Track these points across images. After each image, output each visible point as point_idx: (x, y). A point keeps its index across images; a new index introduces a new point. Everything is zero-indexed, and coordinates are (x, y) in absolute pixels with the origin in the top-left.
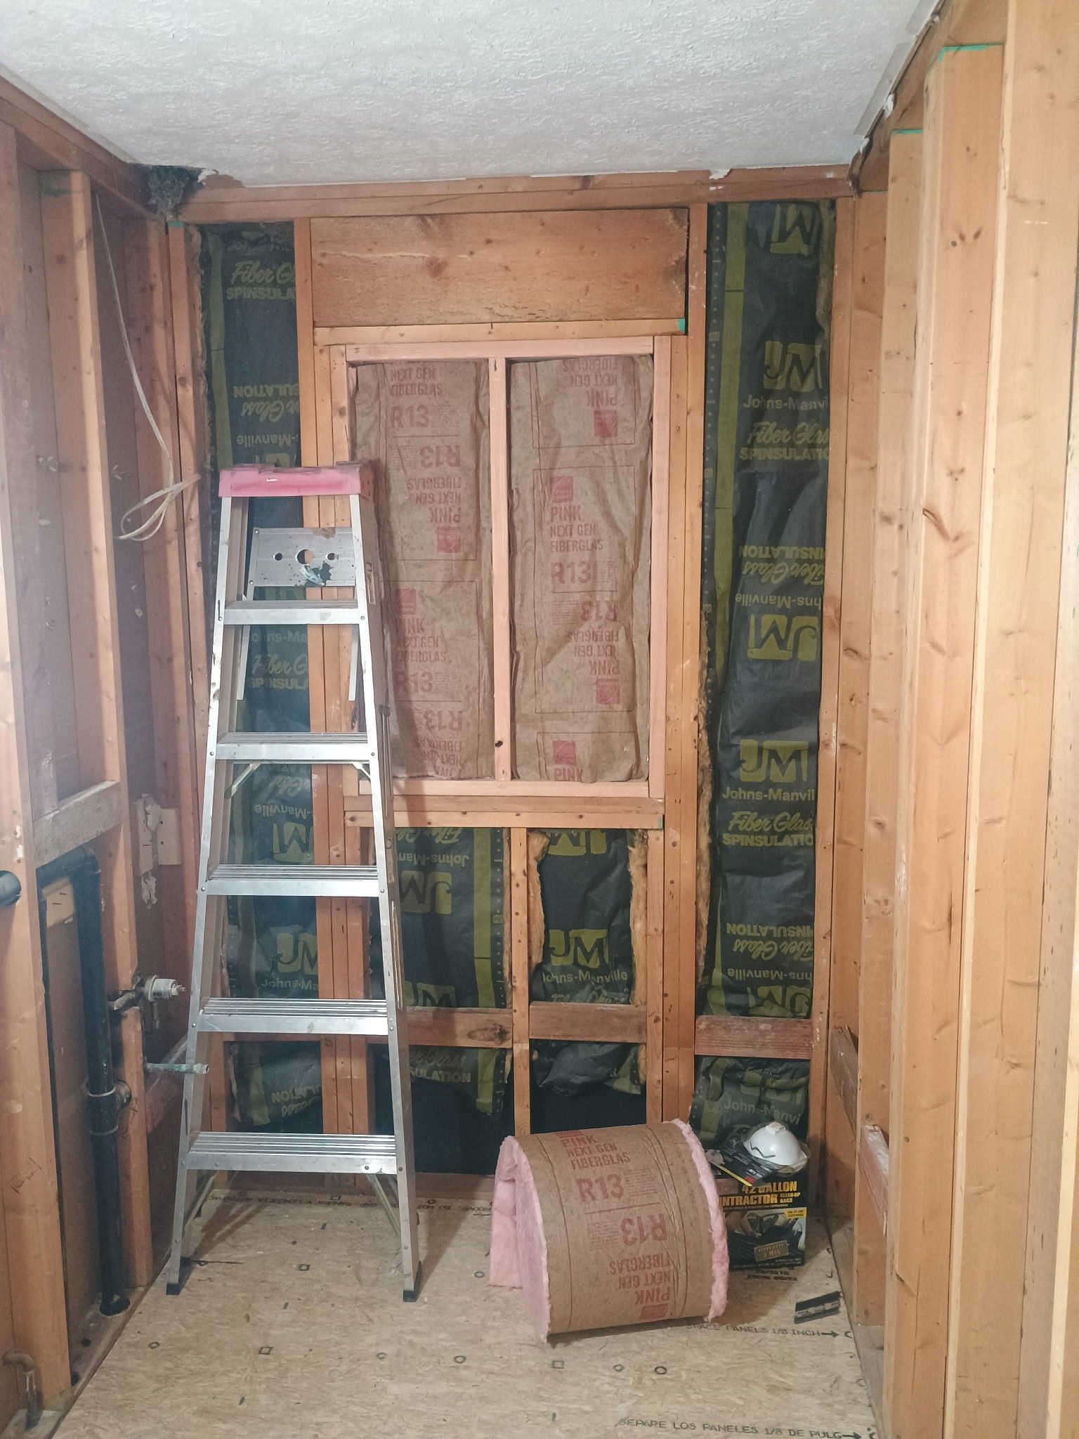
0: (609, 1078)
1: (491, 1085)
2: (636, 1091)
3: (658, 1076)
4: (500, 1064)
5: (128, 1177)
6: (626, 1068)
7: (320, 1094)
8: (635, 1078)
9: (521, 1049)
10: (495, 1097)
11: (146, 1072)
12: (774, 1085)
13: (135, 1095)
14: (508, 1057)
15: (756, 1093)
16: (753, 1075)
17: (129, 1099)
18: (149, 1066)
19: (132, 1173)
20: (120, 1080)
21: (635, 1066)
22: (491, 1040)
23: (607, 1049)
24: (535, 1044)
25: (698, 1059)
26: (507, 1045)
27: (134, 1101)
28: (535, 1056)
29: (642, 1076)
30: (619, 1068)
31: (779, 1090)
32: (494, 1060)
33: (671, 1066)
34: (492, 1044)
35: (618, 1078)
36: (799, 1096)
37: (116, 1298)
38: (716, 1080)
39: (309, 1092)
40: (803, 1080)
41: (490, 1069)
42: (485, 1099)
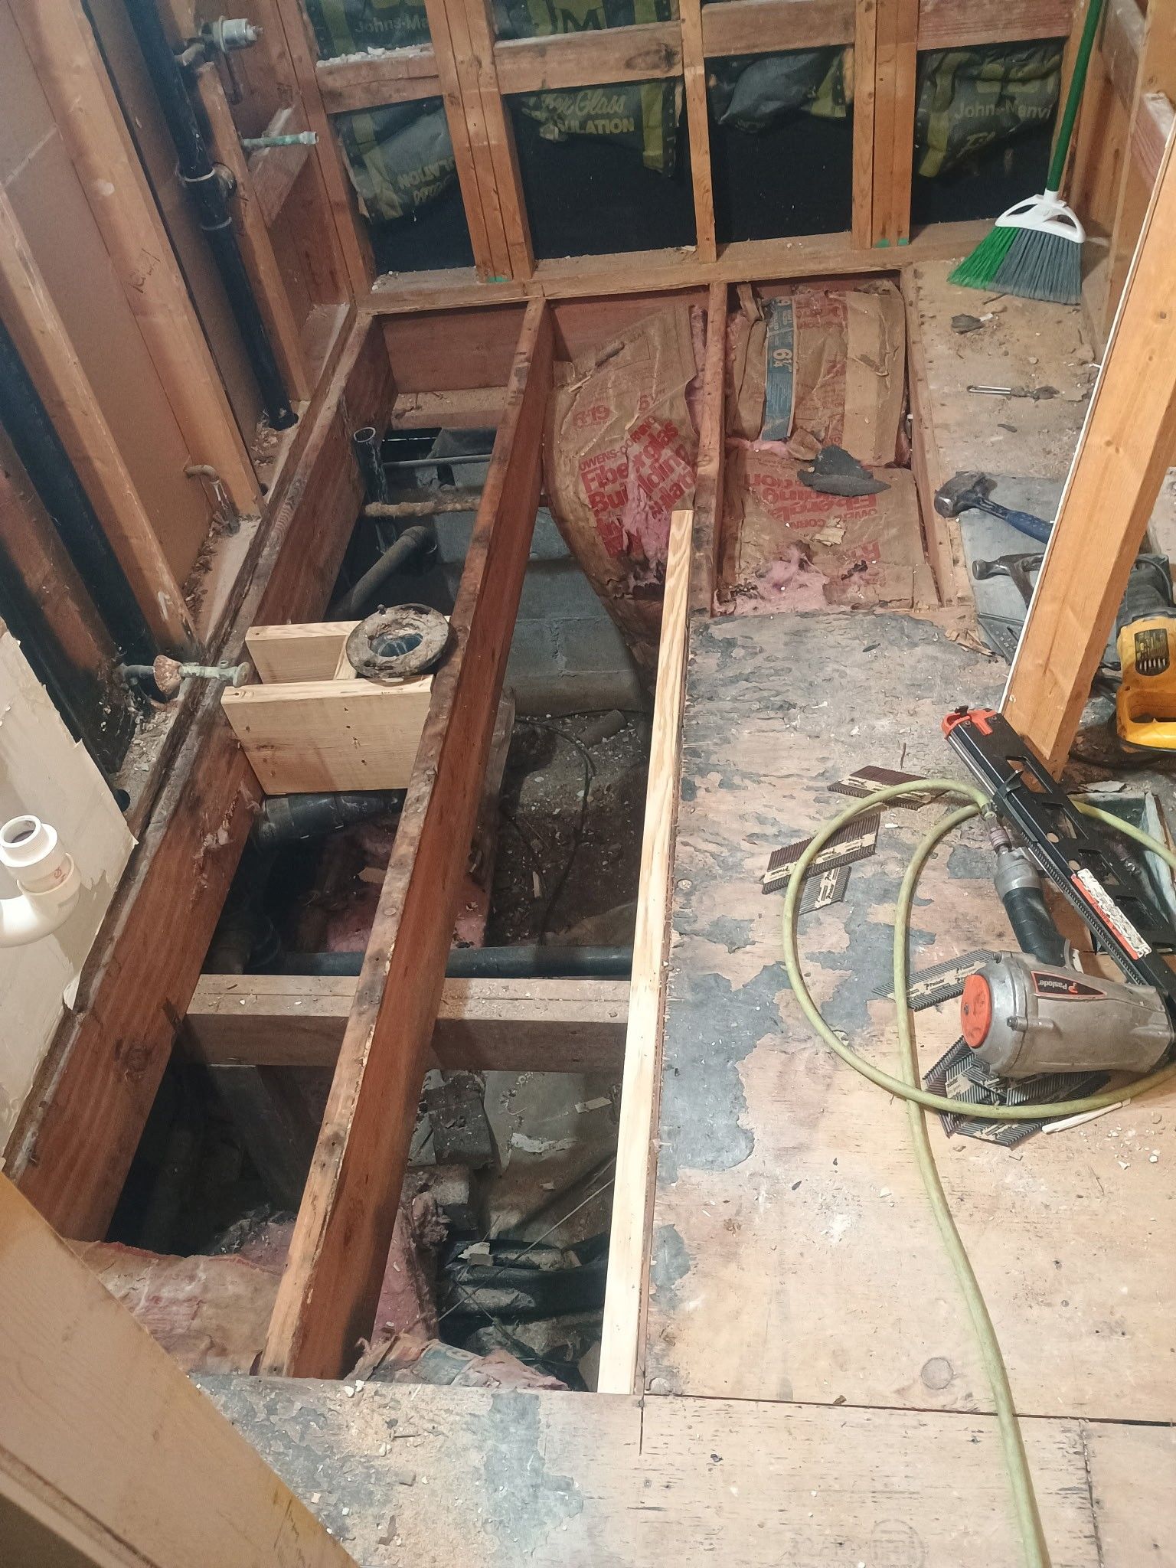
0: (808, 101)
1: (659, 132)
2: (840, 113)
3: (868, 87)
4: (668, 102)
5: (260, 282)
6: (827, 84)
7: (454, 171)
8: (838, 95)
9: (694, 74)
10: (666, 146)
11: (244, 149)
12: (1020, 74)
13: (240, 180)
14: (679, 90)
15: (996, 88)
16: (994, 68)
17: (235, 185)
18: (246, 142)
19: (262, 276)
20: (218, 163)
21: (839, 80)
22: (655, 67)
23: (805, 59)
24: (712, 65)
25: (922, 56)
26: (675, 72)
27: (241, 188)
28: (713, 82)
29: (848, 93)
30: (819, 83)
31: (1024, 81)
32: (660, 98)
33: (887, 71)
34: (658, 74)
35: (816, 99)
36: (1051, 81)
37: (283, 412)
38: (943, 82)
39: (442, 169)
40: (1057, 57)
41: (658, 107)
42: (654, 151)
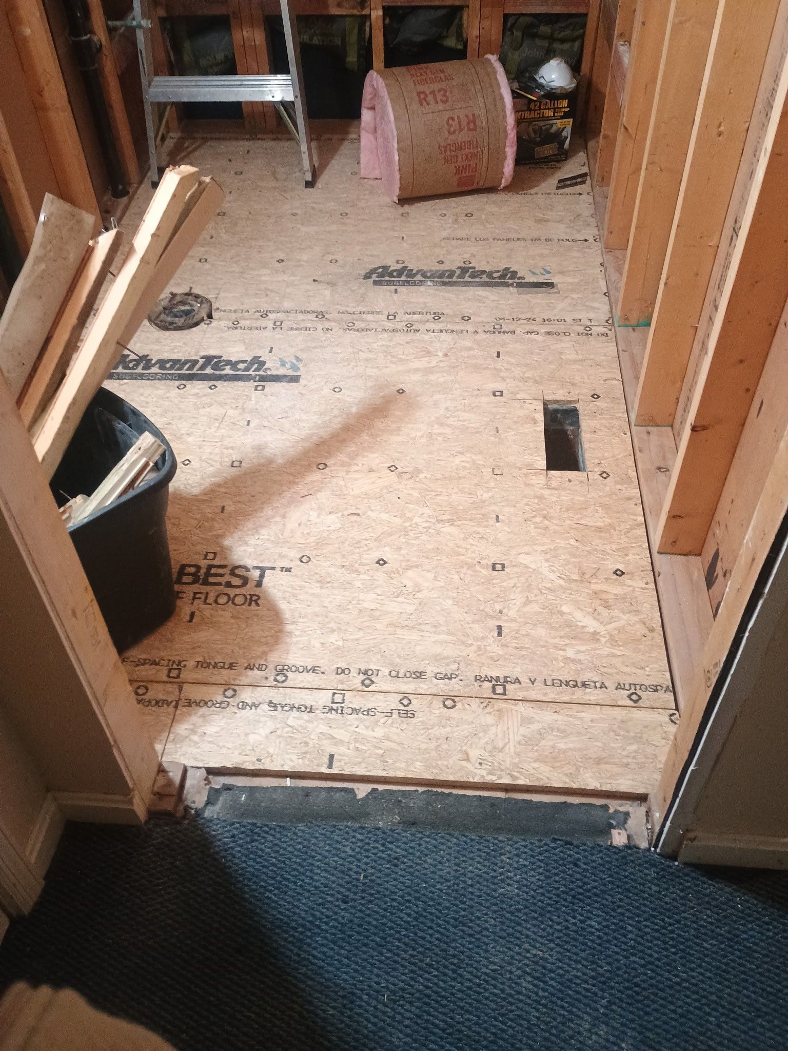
0: (441, 37)
1: (356, 47)
2: (460, 47)
3: (475, 32)
4: (361, 30)
5: (111, 107)
6: (453, 29)
7: (234, 59)
8: (459, 36)
9: (377, 14)
10: (359, 56)
11: (108, 26)
12: (560, 36)
13: (104, 43)
14: (368, 24)
15: (545, 43)
16: (545, 29)
17: (101, 45)
18: (110, 23)
19: (114, 104)
20: (92, 32)
21: (460, 26)
22: (354, 8)
23: (440, 13)
24: (388, 11)
25: (506, 17)
26: (365, 12)
27: (104, 48)
28: (387, 21)
29: (464, 35)
30: (448, 29)
31: (563, 41)
32: (357, 27)
33: (486, 23)
34: (355, 12)
35: (447, 37)
36: (577, 44)
37: (121, 187)
38: (518, 34)
39: (226, 57)
40: (581, 31)
41: (356, 31)
42: (352, 58)
